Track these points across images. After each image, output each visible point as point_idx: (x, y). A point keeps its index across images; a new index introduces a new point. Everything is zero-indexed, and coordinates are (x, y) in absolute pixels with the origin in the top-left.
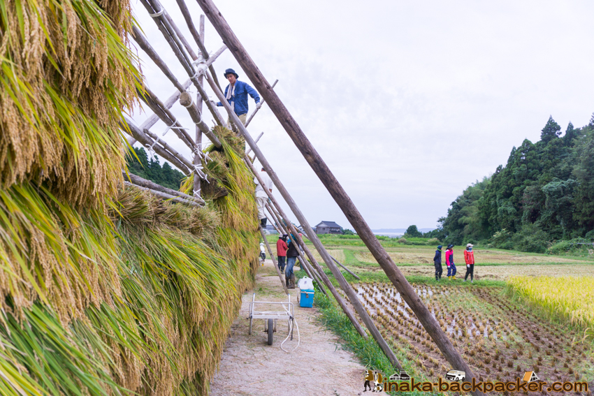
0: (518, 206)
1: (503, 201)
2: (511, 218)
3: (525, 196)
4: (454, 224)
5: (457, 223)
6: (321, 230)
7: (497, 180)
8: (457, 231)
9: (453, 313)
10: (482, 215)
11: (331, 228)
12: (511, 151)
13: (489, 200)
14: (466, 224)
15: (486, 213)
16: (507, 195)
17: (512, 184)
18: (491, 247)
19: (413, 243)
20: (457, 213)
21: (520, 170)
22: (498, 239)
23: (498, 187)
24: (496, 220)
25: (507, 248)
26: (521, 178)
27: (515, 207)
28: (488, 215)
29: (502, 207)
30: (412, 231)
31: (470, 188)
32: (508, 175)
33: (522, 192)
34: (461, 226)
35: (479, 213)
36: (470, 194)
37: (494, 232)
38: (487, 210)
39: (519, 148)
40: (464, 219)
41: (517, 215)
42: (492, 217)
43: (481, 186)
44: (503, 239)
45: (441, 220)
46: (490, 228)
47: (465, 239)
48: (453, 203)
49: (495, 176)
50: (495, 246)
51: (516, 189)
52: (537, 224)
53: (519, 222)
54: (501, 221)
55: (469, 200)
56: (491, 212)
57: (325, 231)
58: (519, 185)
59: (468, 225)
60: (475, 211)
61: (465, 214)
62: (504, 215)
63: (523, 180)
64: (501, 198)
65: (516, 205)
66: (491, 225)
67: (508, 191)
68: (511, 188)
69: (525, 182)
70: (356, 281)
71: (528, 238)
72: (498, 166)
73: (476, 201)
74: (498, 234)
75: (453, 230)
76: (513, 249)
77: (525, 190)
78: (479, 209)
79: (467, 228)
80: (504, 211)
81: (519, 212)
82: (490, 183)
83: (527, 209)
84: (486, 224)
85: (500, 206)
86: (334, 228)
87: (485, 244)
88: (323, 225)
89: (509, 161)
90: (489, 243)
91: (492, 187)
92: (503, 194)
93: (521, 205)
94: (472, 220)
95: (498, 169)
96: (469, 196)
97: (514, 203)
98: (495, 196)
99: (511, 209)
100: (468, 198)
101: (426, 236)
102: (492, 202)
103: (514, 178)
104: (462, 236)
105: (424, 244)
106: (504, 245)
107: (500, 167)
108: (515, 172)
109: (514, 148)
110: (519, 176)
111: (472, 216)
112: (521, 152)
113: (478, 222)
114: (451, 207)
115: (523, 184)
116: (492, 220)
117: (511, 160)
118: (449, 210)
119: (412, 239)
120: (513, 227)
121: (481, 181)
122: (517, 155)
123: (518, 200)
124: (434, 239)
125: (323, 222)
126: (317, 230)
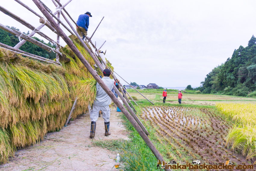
0: (236, 76)
1: (229, 74)
2: (233, 81)
3: (239, 72)
4: (207, 84)
5: (209, 84)
6: (149, 87)
7: (227, 65)
8: (209, 87)
9: (187, 117)
10: (220, 80)
12: (234, 51)
13: (223, 73)
14: (212, 84)
15: (221, 79)
16: (231, 71)
17: (234, 66)
18: (223, 94)
19: (189, 93)
20: (209, 79)
21: (238, 60)
22: (226, 91)
23: (227, 67)
24: (226, 82)
25: (230, 95)
26: (238, 63)
27: (235, 77)
28: (222, 80)
29: (229, 77)
30: (189, 87)
31: (215, 68)
32: (232, 62)
33: (238, 70)
34: (211, 85)
35: (219, 79)
36: (215, 71)
37: (224, 87)
38: (222, 78)
39: (237, 50)
40: (212, 82)
41: (235, 80)
42: (224, 81)
43: (220, 67)
44: (228, 91)
45: (202, 83)
46: (223, 86)
47: (212, 91)
48: (207, 75)
49: (226, 63)
50: (225, 94)
51: (236, 68)
52: (244, 84)
53: (236, 83)
54: (228, 83)
55: (215, 74)
56: (224, 79)
57: (151, 87)
58: (237, 67)
59: (214, 85)
60: (217, 78)
61: (212, 80)
62: (229, 80)
63: (239, 64)
64: (228, 73)
65: (235, 75)
66: (224, 85)
67: (232, 69)
68: (233, 68)
69: (240, 65)
70: (152, 105)
71: (240, 90)
72: (228, 58)
73: (218, 74)
74: (226, 89)
75: (207, 87)
76: (232, 95)
77: (239, 69)
78: (219, 77)
79: (213, 86)
80: (230, 78)
81: (236, 79)
82: (224, 66)
83: (240, 78)
84: (221, 84)
85: (228, 76)
86: (155, 86)
87: (221, 93)
88: (150, 85)
89: (233, 56)
90: (222, 92)
91: (225, 68)
92: (229, 71)
93: (237, 75)
94: (215, 83)
95: (228, 59)
96: (215, 72)
97: (234, 75)
98: (226, 72)
99: (232, 77)
100: (214, 73)
101: (195, 89)
102: (224, 74)
103: (235, 63)
104: (211, 90)
105: (194, 93)
106: (229, 93)
107: (229, 58)
108: (235, 61)
109: (235, 50)
110: (237, 63)
111: (215, 81)
112: (238, 51)
113: (218, 83)
114: (206, 77)
115: (239, 66)
116: (224, 82)
117: (233, 55)
118: (205, 78)
119: (189, 91)
120: (233, 85)
121: (220, 65)
122: (236, 53)
123: (236, 73)
124: (199, 91)
125: (150, 84)
126: (148, 87)
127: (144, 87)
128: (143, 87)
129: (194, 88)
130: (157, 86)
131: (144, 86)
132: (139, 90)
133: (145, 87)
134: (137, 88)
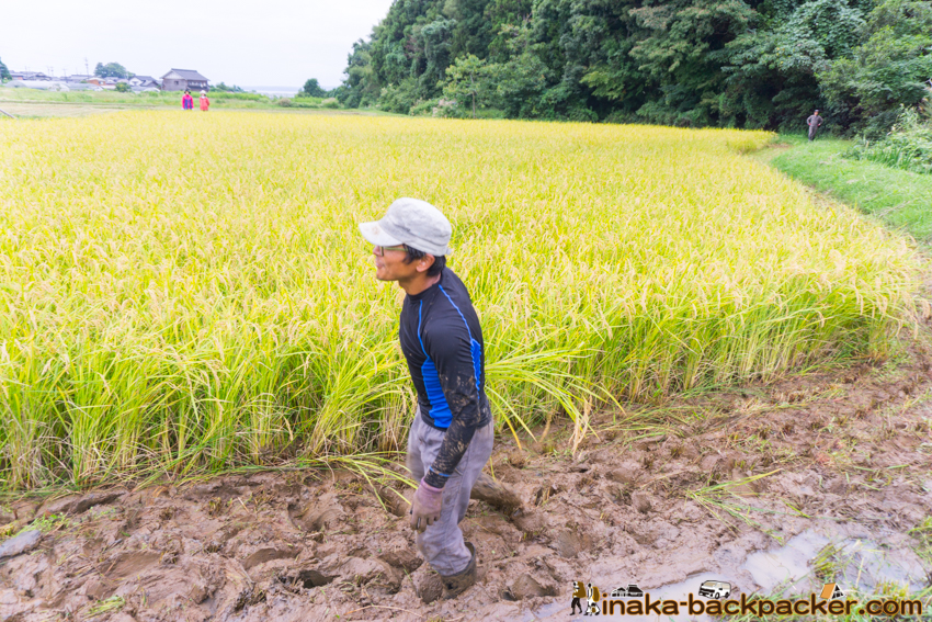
1: (393, 44)
2: (401, 69)
3: (413, 40)
6: (173, 84)
11: (189, 81)
14: (362, 77)
16: (398, 37)
17: (404, 21)
19: (301, 106)
23: (392, 23)
25: (388, 110)
26: (414, 13)
27: (405, 55)
29: (392, 54)
30: (312, 88)
35: (373, 62)
37: (382, 89)
38: (379, 58)
44: (387, 98)
47: (363, 98)
48: (355, 45)
51: (407, 28)
52: (422, 78)
53: (408, 75)
54: (390, 73)
57: (180, 86)
58: (411, 23)
59: (364, 79)
62: (392, 65)
64: (392, 41)
65: (406, 51)
67: (399, 31)
68: (402, 27)
77: (413, 30)
79: (363, 83)
80: (394, 60)
81: (408, 64)
83: (415, 58)
86: (195, 81)
88: (175, 76)
90: (377, 103)
92: (394, 34)
93: (410, 51)
94: (367, 72)
97: (404, 49)
99: (400, 57)
101: (329, 95)
103: (407, 12)
110: (412, 10)
113: (372, 73)
114: (352, 51)
115: (415, 22)
118: (350, 55)
119: (307, 99)
123: (407, 44)
124: (333, 100)
125: (174, 71)
126: (164, 85)
127: (149, 86)
128: (148, 82)
129: (327, 90)
130: (206, 82)
131: (149, 78)
132: (125, 94)
133: (155, 83)
134: (118, 89)
